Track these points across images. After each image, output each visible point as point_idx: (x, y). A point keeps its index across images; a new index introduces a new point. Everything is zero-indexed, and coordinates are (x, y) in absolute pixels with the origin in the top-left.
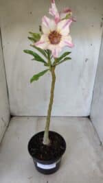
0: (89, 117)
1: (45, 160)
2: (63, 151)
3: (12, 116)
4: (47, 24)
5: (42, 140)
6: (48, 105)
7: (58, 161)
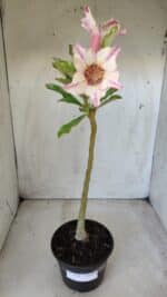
0: (147, 199)
1: (79, 265)
2: (108, 251)
3: (21, 199)
4: (82, 56)
5: (75, 234)
6: (85, 171)
7: (101, 268)
